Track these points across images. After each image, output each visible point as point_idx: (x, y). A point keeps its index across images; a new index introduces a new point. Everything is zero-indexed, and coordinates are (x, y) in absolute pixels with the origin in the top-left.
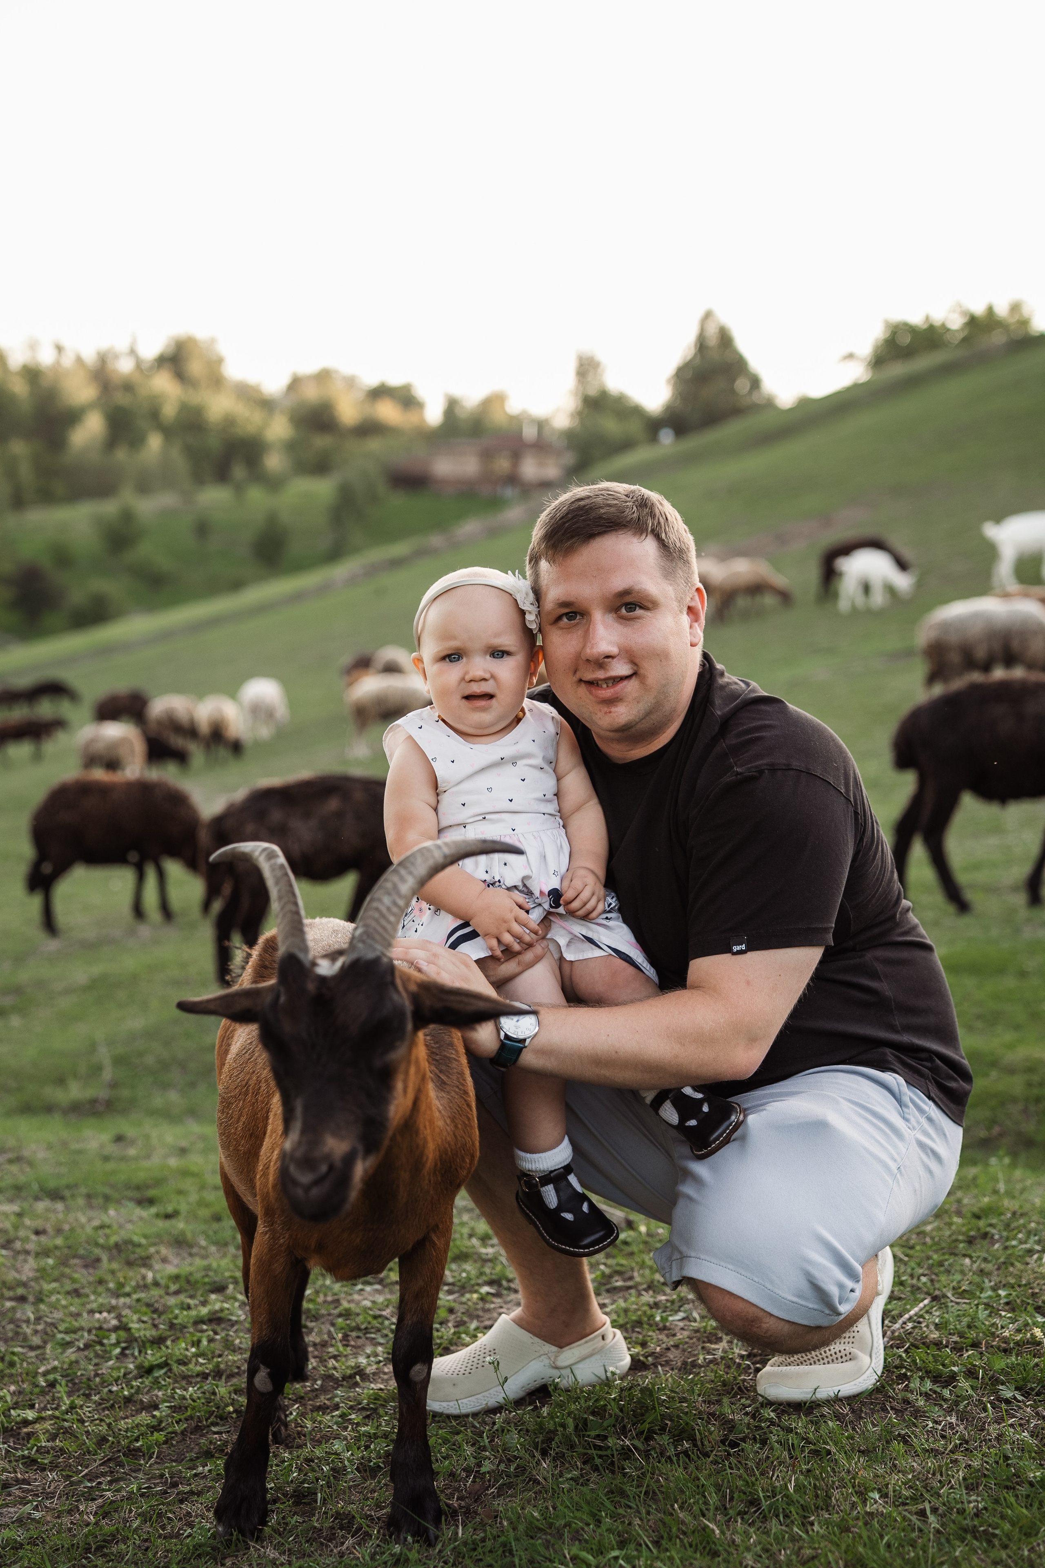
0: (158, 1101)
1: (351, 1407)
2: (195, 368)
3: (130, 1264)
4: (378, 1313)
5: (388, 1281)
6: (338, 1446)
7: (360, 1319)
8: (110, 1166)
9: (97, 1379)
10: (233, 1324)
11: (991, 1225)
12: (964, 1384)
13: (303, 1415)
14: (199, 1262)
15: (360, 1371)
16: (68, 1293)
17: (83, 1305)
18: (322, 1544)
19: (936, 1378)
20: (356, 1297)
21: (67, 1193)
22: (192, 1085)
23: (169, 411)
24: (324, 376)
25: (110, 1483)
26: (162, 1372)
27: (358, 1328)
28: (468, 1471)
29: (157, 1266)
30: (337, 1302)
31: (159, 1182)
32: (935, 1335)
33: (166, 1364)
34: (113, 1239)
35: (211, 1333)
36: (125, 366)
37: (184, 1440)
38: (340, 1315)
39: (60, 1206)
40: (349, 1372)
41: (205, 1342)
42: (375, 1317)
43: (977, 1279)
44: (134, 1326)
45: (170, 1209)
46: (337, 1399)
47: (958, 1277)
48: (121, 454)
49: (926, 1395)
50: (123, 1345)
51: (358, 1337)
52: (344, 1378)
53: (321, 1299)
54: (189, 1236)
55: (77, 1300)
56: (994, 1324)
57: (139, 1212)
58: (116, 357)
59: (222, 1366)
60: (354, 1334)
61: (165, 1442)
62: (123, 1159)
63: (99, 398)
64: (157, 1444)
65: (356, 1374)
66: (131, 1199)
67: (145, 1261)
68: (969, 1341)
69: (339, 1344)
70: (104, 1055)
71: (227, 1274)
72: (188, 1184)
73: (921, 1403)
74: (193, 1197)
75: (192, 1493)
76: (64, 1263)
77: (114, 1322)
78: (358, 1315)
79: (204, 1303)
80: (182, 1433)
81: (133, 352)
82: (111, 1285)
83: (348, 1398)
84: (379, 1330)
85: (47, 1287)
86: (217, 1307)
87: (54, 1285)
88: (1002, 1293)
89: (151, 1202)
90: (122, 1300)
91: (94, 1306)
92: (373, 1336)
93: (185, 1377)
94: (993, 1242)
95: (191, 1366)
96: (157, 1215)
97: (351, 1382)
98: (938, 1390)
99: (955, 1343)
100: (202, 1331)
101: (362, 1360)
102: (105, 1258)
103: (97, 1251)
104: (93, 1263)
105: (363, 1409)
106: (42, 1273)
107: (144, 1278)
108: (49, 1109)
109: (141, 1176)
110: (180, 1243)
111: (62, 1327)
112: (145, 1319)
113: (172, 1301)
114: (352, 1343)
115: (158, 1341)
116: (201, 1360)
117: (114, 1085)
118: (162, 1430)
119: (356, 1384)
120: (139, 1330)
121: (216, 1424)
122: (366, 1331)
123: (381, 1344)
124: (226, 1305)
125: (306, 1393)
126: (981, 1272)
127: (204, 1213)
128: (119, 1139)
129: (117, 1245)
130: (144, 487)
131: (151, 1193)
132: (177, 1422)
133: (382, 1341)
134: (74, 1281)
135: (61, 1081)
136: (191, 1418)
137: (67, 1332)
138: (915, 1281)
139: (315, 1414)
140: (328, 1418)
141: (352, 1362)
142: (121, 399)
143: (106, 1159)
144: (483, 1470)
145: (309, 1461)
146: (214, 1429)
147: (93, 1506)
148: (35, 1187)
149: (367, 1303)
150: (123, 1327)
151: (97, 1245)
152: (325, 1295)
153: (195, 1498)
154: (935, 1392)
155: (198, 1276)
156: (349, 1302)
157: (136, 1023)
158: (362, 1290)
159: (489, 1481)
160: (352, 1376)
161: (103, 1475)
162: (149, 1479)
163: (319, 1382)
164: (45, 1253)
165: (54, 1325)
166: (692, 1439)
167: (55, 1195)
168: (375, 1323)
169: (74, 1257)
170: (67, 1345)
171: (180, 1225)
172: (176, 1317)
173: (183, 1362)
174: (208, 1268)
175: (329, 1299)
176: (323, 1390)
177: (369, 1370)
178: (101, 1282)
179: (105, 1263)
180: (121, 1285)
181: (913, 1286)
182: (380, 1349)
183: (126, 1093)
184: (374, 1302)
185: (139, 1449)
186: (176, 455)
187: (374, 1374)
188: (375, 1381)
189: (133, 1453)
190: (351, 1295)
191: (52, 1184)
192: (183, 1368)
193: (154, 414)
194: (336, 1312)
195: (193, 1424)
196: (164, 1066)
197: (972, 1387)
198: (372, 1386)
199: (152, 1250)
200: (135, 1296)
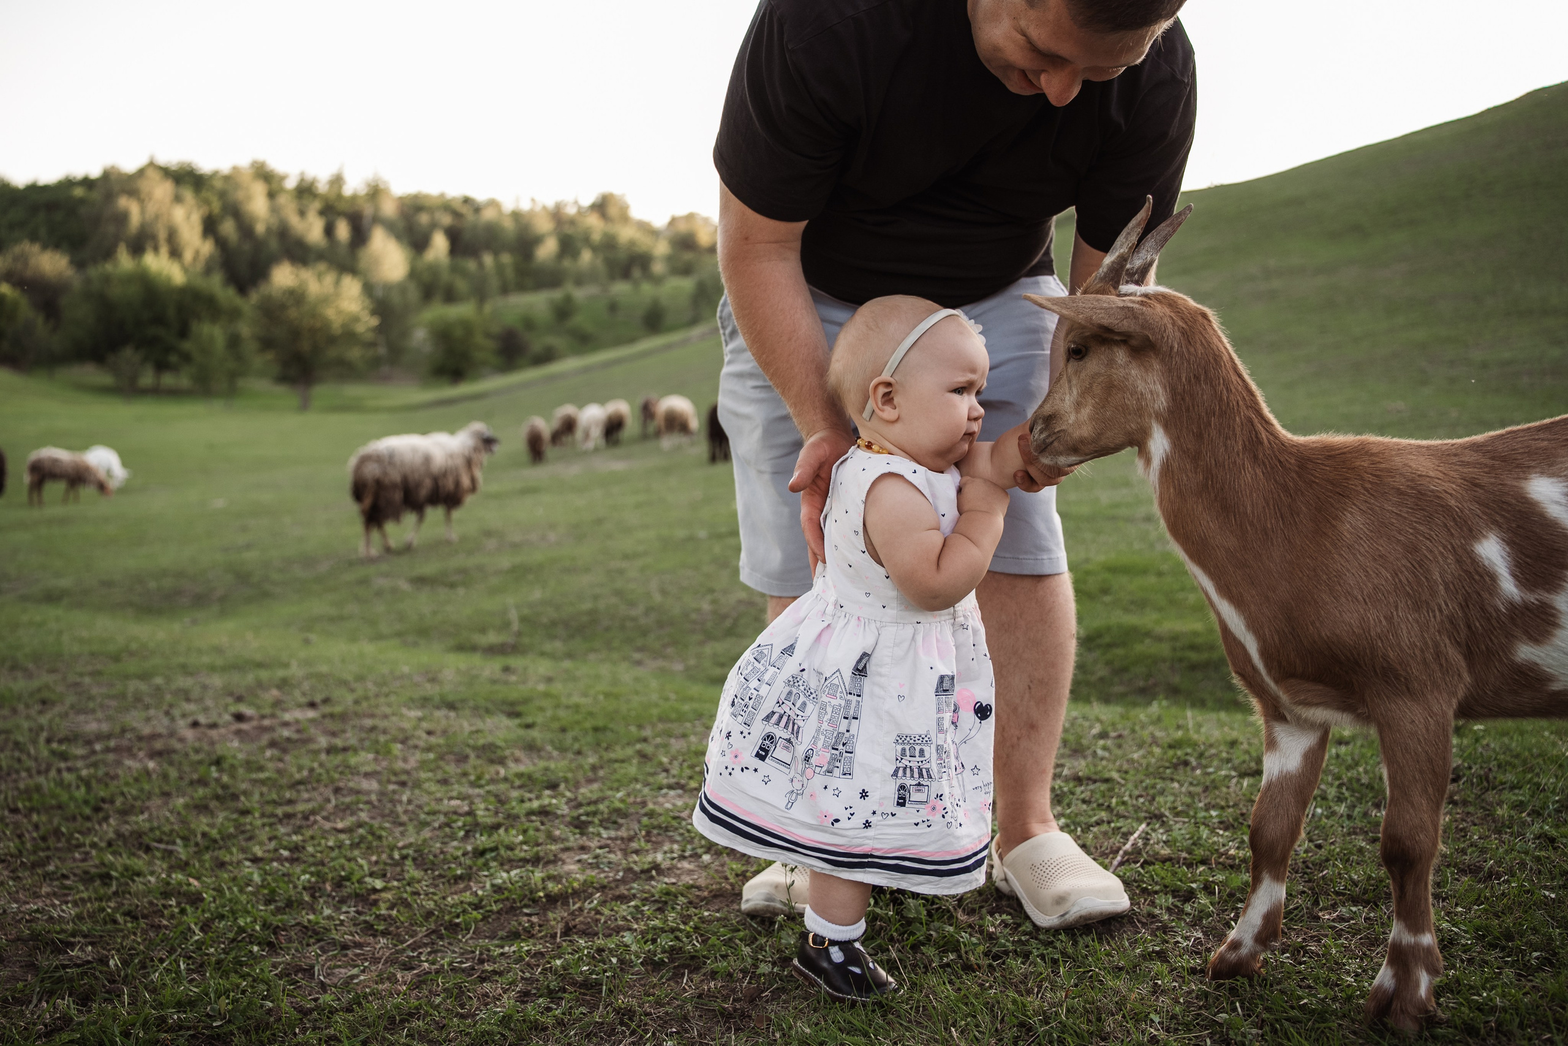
0: (548, 647)
1: (646, 899)
2: (613, 211)
3: (492, 761)
4: (677, 814)
5: (688, 787)
6: (628, 938)
7: (662, 819)
8: (496, 687)
9: (442, 856)
10: (557, 817)
11: (1187, 754)
12: (1204, 900)
13: (603, 903)
14: (542, 764)
15: (656, 867)
16: (439, 781)
17: (447, 792)
18: (602, 1038)
19: (1175, 893)
20: (661, 799)
21: (458, 705)
22: (572, 636)
23: (596, 237)
24: (690, 217)
25: (429, 953)
26: (493, 854)
27: (659, 827)
28: (744, 971)
29: (511, 765)
30: (644, 804)
31: (526, 701)
32: (1166, 851)
33: (495, 849)
34: (481, 742)
35: (538, 824)
36: (571, 211)
37: (499, 918)
38: (646, 815)
39: (452, 714)
40: (646, 866)
41: (531, 832)
42: (675, 818)
43: (1188, 800)
44: (480, 813)
45: (529, 720)
46: (633, 891)
47: (1171, 798)
48: (567, 263)
49: (1169, 910)
50: (467, 828)
51: (659, 834)
52: (642, 872)
53: (631, 800)
54: (539, 743)
55: (444, 788)
56: (1214, 843)
57: (506, 721)
58: (566, 205)
59: (542, 854)
60: (655, 832)
61: (482, 920)
62: (506, 683)
63: (555, 229)
64: (476, 921)
65: (653, 868)
66: (503, 712)
67: (502, 761)
68: (1198, 858)
69: (642, 840)
70: (513, 615)
71: (561, 774)
72: (545, 703)
73: (1166, 917)
74: (549, 713)
75: (495, 972)
76: (441, 757)
77: (466, 808)
78: (660, 815)
79: (538, 798)
80: (499, 912)
81: (576, 202)
82: (472, 778)
83: (643, 891)
84: (676, 829)
85: (423, 775)
86: (546, 801)
87: (430, 775)
88: (1214, 813)
89: (518, 715)
90: (477, 791)
91: (454, 794)
92: (671, 834)
93: (510, 861)
94: (1194, 769)
95: (517, 852)
96: (520, 726)
97: (648, 875)
98: (1179, 904)
99: (1185, 859)
100: (532, 821)
101: (659, 857)
102: (472, 755)
103: (468, 751)
104: (463, 759)
105: (656, 901)
106: (423, 765)
107: (498, 773)
108: (474, 648)
109: (514, 695)
110: (532, 748)
111: (426, 809)
112: (490, 807)
113: (515, 794)
114: (654, 839)
115: (496, 827)
116: (525, 847)
117: (519, 634)
118: (482, 908)
119: (652, 878)
120: (484, 816)
121: (526, 906)
122: (667, 829)
123: (677, 842)
124: (554, 801)
125: (609, 882)
126: (1191, 794)
127: (556, 725)
128: (506, 669)
129: (484, 747)
130: (580, 280)
131: (519, 708)
132: (495, 902)
133: (678, 838)
134: (445, 772)
135: (483, 630)
136: (507, 899)
137: (428, 814)
138: (1134, 802)
139: (613, 903)
140: (624, 907)
141: (650, 858)
142: (568, 230)
143: (494, 682)
144: (759, 971)
145: (600, 950)
146: (526, 911)
147: (409, 976)
148: (437, 699)
149: (668, 806)
150: (471, 813)
151: (468, 746)
152: (636, 797)
153: (497, 978)
154: (1176, 906)
155: (537, 775)
156: (655, 803)
157: (537, 594)
158: (667, 794)
159: (764, 983)
160: (649, 871)
161: (426, 945)
162: (462, 954)
163: (621, 874)
164: (429, 749)
165: (420, 807)
166: (956, 950)
167: (451, 706)
168: (674, 823)
169: (451, 753)
170: (425, 824)
171: (535, 733)
172: (513, 808)
173: (510, 848)
174: (547, 769)
175: (639, 800)
176: (623, 881)
177: (665, 865)
178: (465, 774)
179: (473, 760)
180: (479, 778)
181: (1133, 806)
182: (676, 847)
183: (526, 640)
184: (674, 805)
185: (457, 925)
186: (599, 262)
187: (669, 869)
188: (668, 876)
189: (453, 928)
190: (656, 797)
191: (451, 698)
192: (509, 853)
193: (587, 240)
194: (643, 811)
195: (508, 904)
196: (554, 624)
197: (1211, 903)
198: (666, 880)
199: (507, 753)
200: (487, 788)
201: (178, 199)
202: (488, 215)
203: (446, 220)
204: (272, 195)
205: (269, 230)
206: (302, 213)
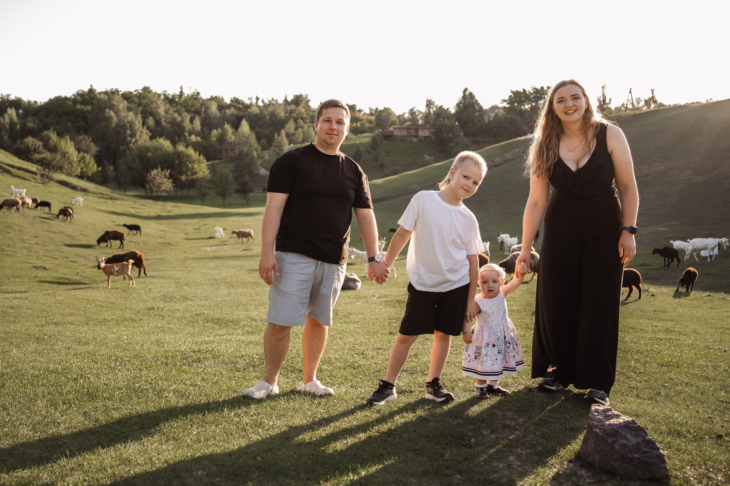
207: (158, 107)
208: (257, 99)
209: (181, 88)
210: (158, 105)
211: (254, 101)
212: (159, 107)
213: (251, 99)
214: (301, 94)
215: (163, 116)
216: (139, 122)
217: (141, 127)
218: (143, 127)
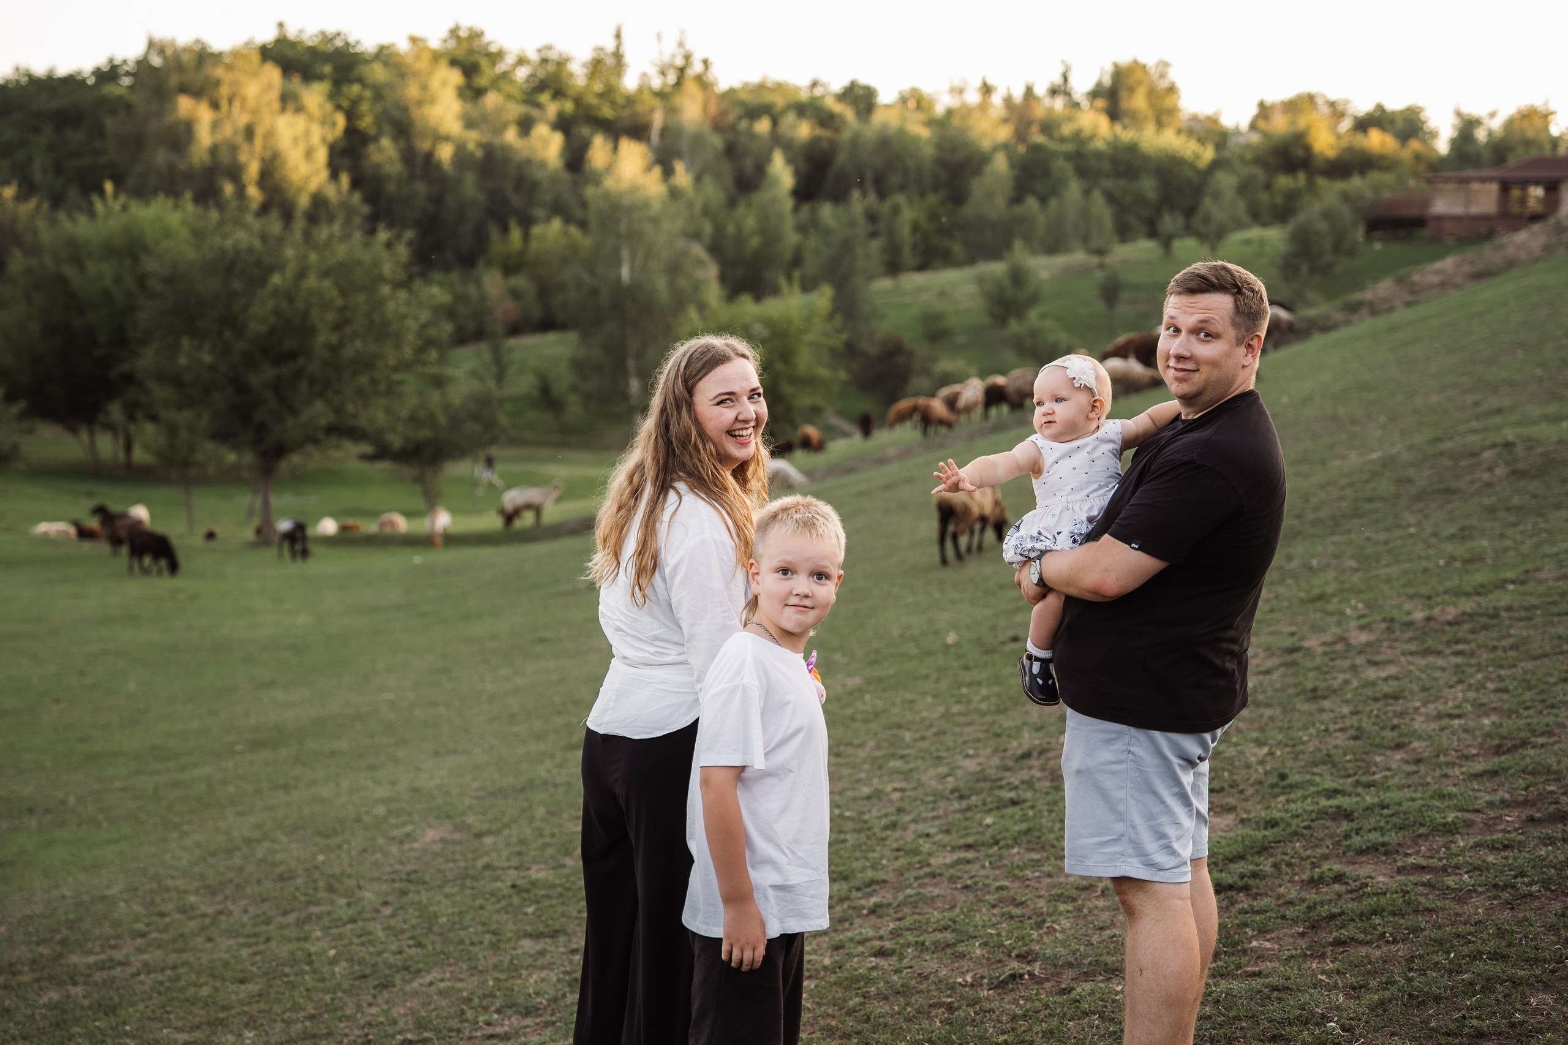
2: (1136, 99)
36: (1052, 103)
48: (1031, 206)
58: (1042, 93)
81: (1062, 87)
142: (1038, 140)
186: (1099, 204)
201: (288, 101)
202: (885, 118)
203: (804, 131)
204: (472, 92)
205: (461, 157)
206: (525, 126)
207: (427, 99)
208: (987, 90)
209: (618, 36)
210: (424, 87)
211: (973, 97)
212: (432, 101)
213: (961, 91)
214: (1136, 62)
215: (447, 138)
216: (309, 154)
217: (324, 174)
218: (334, 175)
